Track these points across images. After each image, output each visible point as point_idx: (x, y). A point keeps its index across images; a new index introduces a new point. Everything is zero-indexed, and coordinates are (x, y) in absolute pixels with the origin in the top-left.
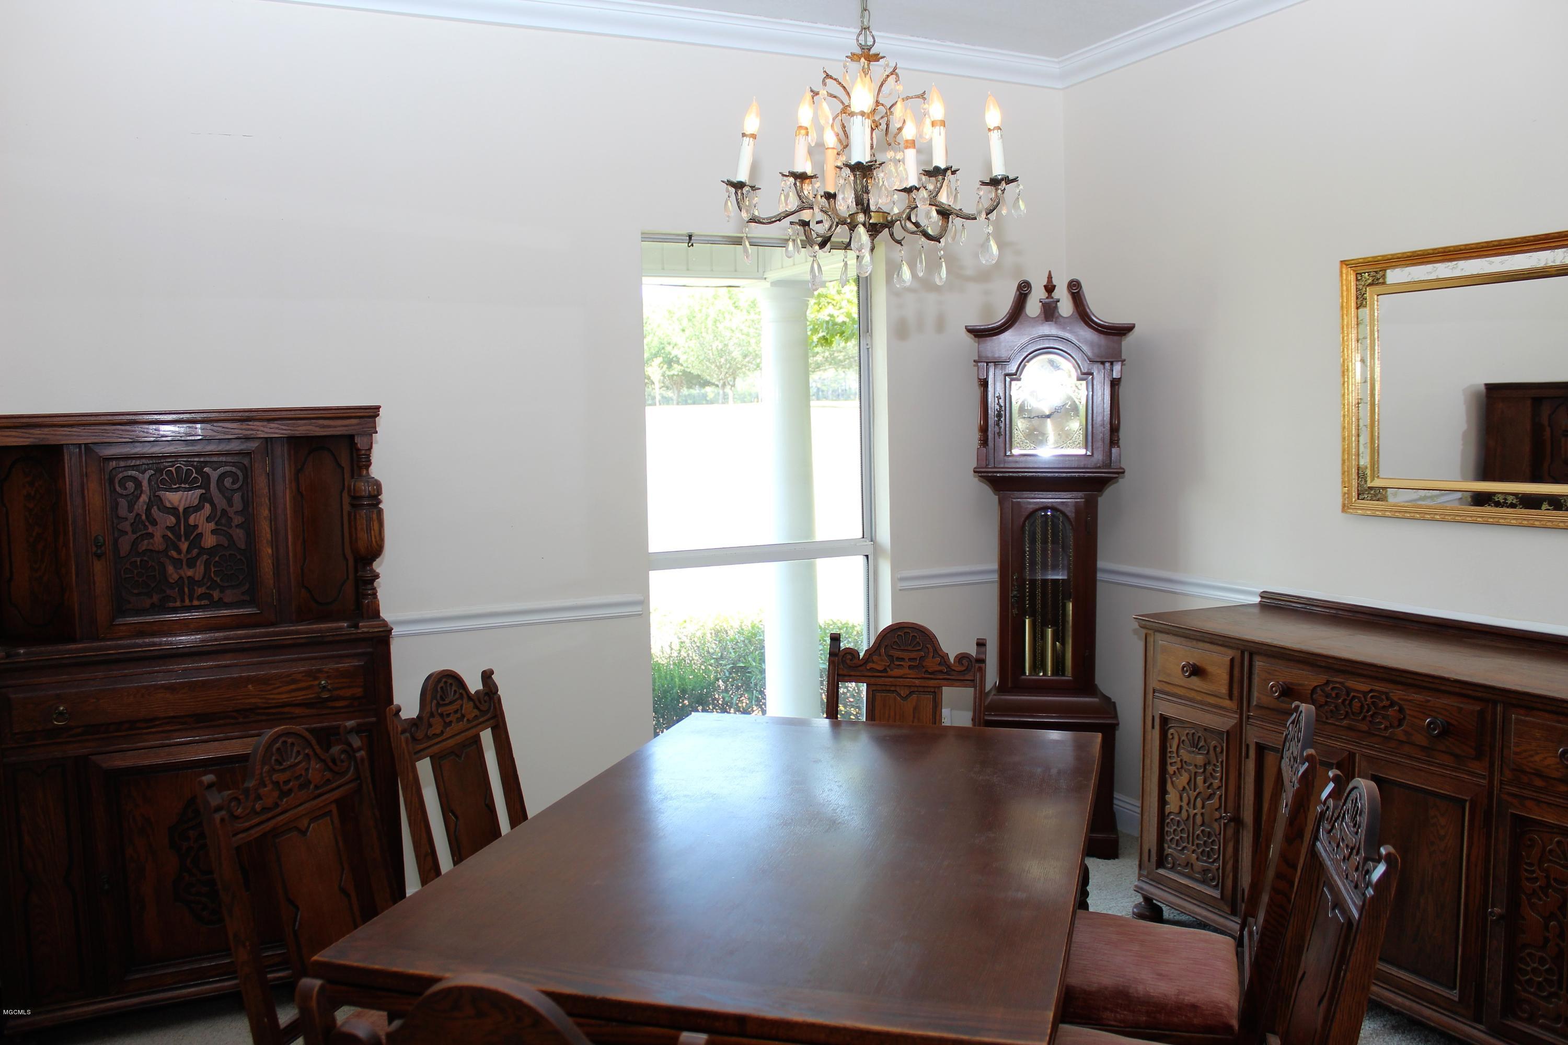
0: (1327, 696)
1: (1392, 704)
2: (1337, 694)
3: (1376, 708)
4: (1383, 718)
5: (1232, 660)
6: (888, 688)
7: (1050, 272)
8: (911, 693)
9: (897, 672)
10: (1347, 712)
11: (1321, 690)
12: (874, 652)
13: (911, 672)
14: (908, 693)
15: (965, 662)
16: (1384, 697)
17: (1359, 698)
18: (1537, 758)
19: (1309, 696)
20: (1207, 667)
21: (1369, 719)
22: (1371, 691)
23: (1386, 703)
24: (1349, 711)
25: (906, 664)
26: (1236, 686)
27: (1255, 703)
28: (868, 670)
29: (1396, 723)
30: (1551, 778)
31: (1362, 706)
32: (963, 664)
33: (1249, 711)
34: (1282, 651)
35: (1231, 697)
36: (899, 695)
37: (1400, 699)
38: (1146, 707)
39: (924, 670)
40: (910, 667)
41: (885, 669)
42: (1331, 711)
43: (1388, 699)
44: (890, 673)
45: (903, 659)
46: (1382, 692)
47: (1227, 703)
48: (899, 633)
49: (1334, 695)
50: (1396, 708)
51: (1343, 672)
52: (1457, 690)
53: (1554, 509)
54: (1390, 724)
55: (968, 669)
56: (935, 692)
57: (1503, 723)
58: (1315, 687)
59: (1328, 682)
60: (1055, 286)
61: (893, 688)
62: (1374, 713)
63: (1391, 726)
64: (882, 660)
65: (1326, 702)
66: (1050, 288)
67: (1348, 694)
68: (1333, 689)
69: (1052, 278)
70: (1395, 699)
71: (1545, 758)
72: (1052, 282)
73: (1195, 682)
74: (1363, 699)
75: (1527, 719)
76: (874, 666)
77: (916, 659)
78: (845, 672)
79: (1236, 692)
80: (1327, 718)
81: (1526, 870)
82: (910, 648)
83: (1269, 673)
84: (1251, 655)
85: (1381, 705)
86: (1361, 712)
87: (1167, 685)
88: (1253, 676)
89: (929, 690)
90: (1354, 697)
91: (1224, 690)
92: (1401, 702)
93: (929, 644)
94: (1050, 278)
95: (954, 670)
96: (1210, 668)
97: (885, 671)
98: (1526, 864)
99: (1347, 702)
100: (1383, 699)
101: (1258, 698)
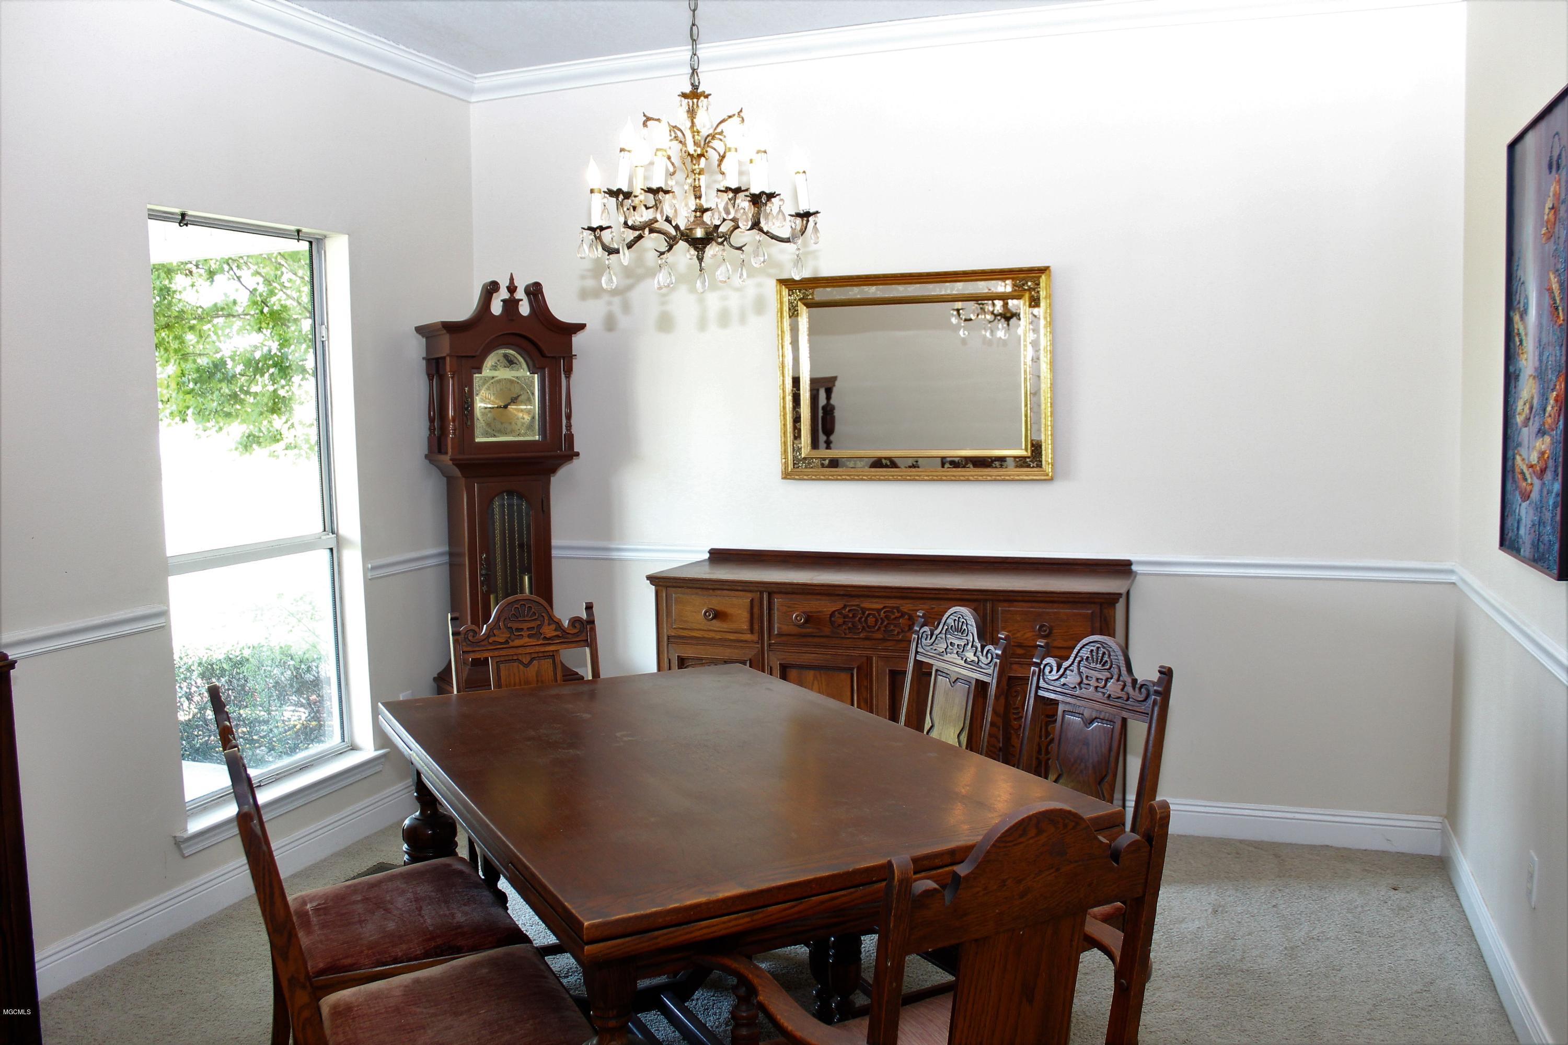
0: (845, 617)
1: (903, 615)
2: (853, 614)
3: (888, 620)
4: (895, 626)
5: (752, 601)
6: (510, 658)
7: (512, 274)
8: (532, 659)
9: (517, 642)
10: (863, 627)
11: (839, 613)
12: (494, 626)
13: (531, 640)
14: (529, 659)
15: (577, 625)
16: (895, 611)
17: (874, 616)
18: (1019, 635)
19: (828, 619)
20: (726, 610)
21: (883, 629)
22: (884, 607)
23: (897, 615)
24: (865, 625)
25: (524, 633)
26: (756, 621)
27: (776, 632)
28: (491, 643)
29: (907, 629)
30: (1029, 646)
31: (876, 621)
32: (575, 627)
33: (770, 640)
34: (803, 587)
35: (752, 631)
36: (521, 662)
37: (909, 610)
38: (660, 652)
39: (542, 636)
40: (530, 636)
41: (507, 640)
42: (849, 628)
43: (898, 612)
44: (511, 644)
45: (522, 629)
46: (894, 607)
47: (748, 637)
48: (516, 606)
49: (851, 615)
50: (906, 617)
51: (858, 596)
52: (958, 596)
53: (954, 467)
54: (902, 630)
55: (580, 632)
56: (553, 655)
57: (992, 614)
58: (834, 612)
59: (845, 607)
60: (516, 287)
61: (515, 658)
62: (888, 624)
63: (903, 631)
64: (503, 633)
65: (844, 622)
66: (512, 289)
67: (863, 613)
68: (849, 611)
69: (513, 279)
70: (905, 610)
71: (1025, 633)
72: (513, 283)
73: (716, 624)
74: (877, 615)
75: (1010, 609)
76: (496, 639)
77: (534, 627)
78: (469, 649)
79: (756, 627)
80: (845, 634)
81: (1014, 713)
82: (526, 619)
83: (789, 607)
84: (770, 594)
85: (893, 617)
86: (876, 625)
87: (681, 631)
88: (772, 612)
89: (548, 654)
90: (869, 614)
91: (745, 626)
92: (910, 612)
93: (543, 613)
94: (512, 279)
95: (568, 633)
96: (730, 611)
97: (507, 642)
98: (1014, 709)
99: (863, 619)
100: (894, 612)
101: (779, 628)
